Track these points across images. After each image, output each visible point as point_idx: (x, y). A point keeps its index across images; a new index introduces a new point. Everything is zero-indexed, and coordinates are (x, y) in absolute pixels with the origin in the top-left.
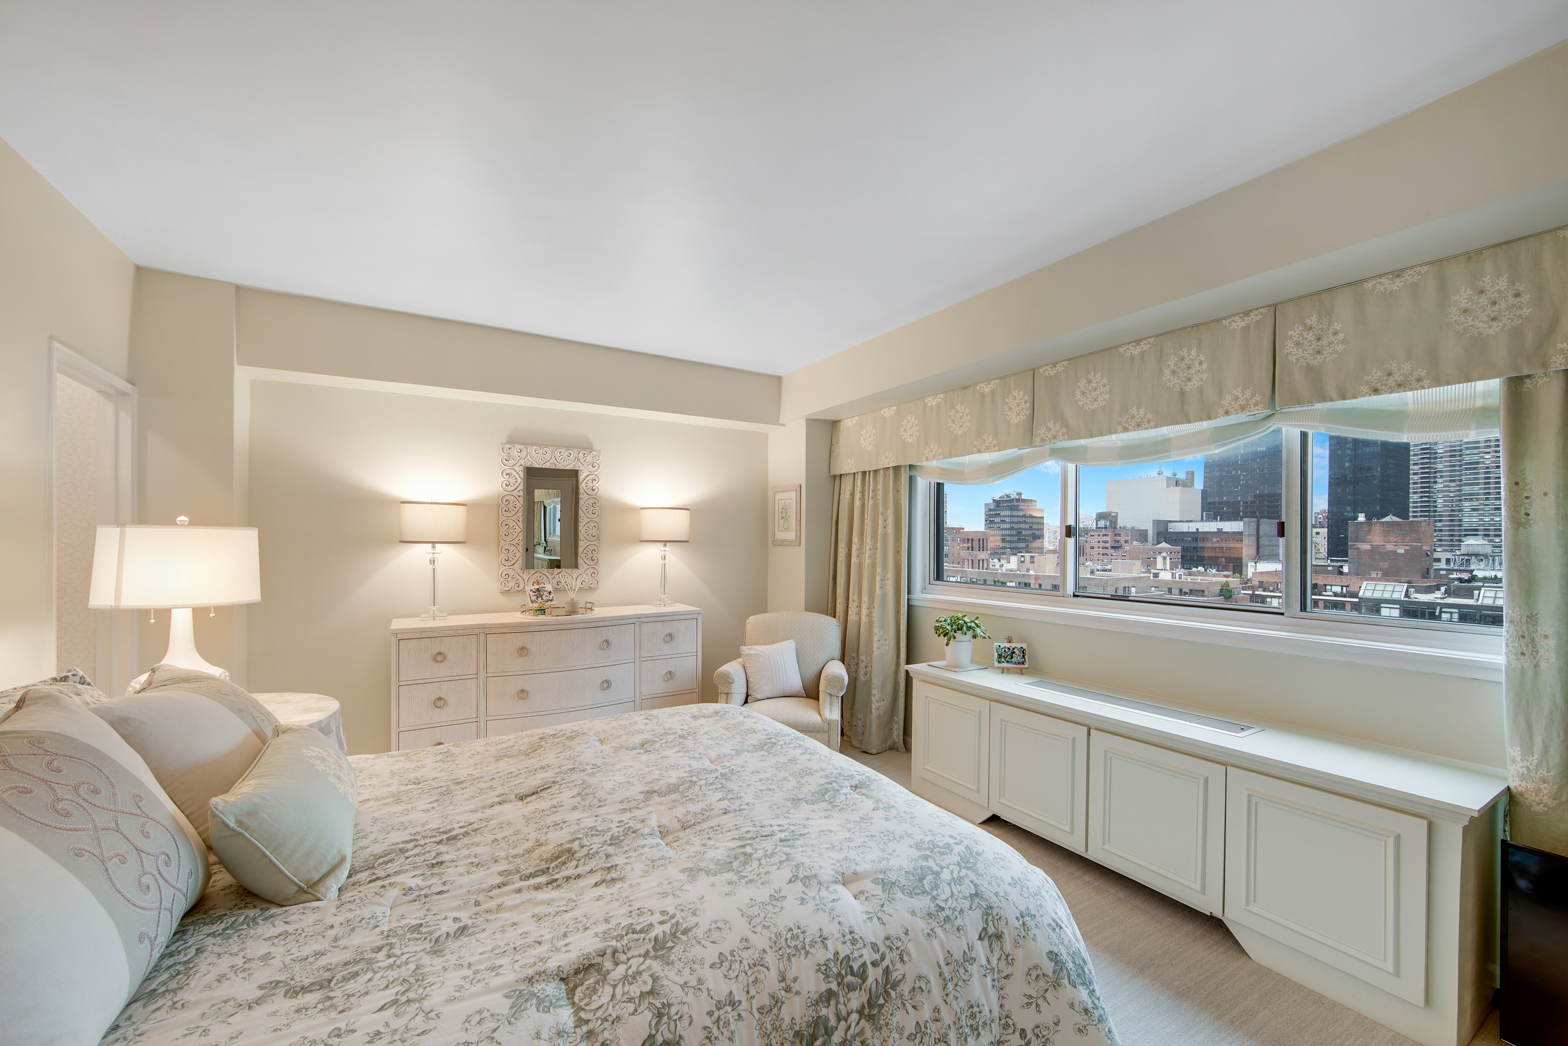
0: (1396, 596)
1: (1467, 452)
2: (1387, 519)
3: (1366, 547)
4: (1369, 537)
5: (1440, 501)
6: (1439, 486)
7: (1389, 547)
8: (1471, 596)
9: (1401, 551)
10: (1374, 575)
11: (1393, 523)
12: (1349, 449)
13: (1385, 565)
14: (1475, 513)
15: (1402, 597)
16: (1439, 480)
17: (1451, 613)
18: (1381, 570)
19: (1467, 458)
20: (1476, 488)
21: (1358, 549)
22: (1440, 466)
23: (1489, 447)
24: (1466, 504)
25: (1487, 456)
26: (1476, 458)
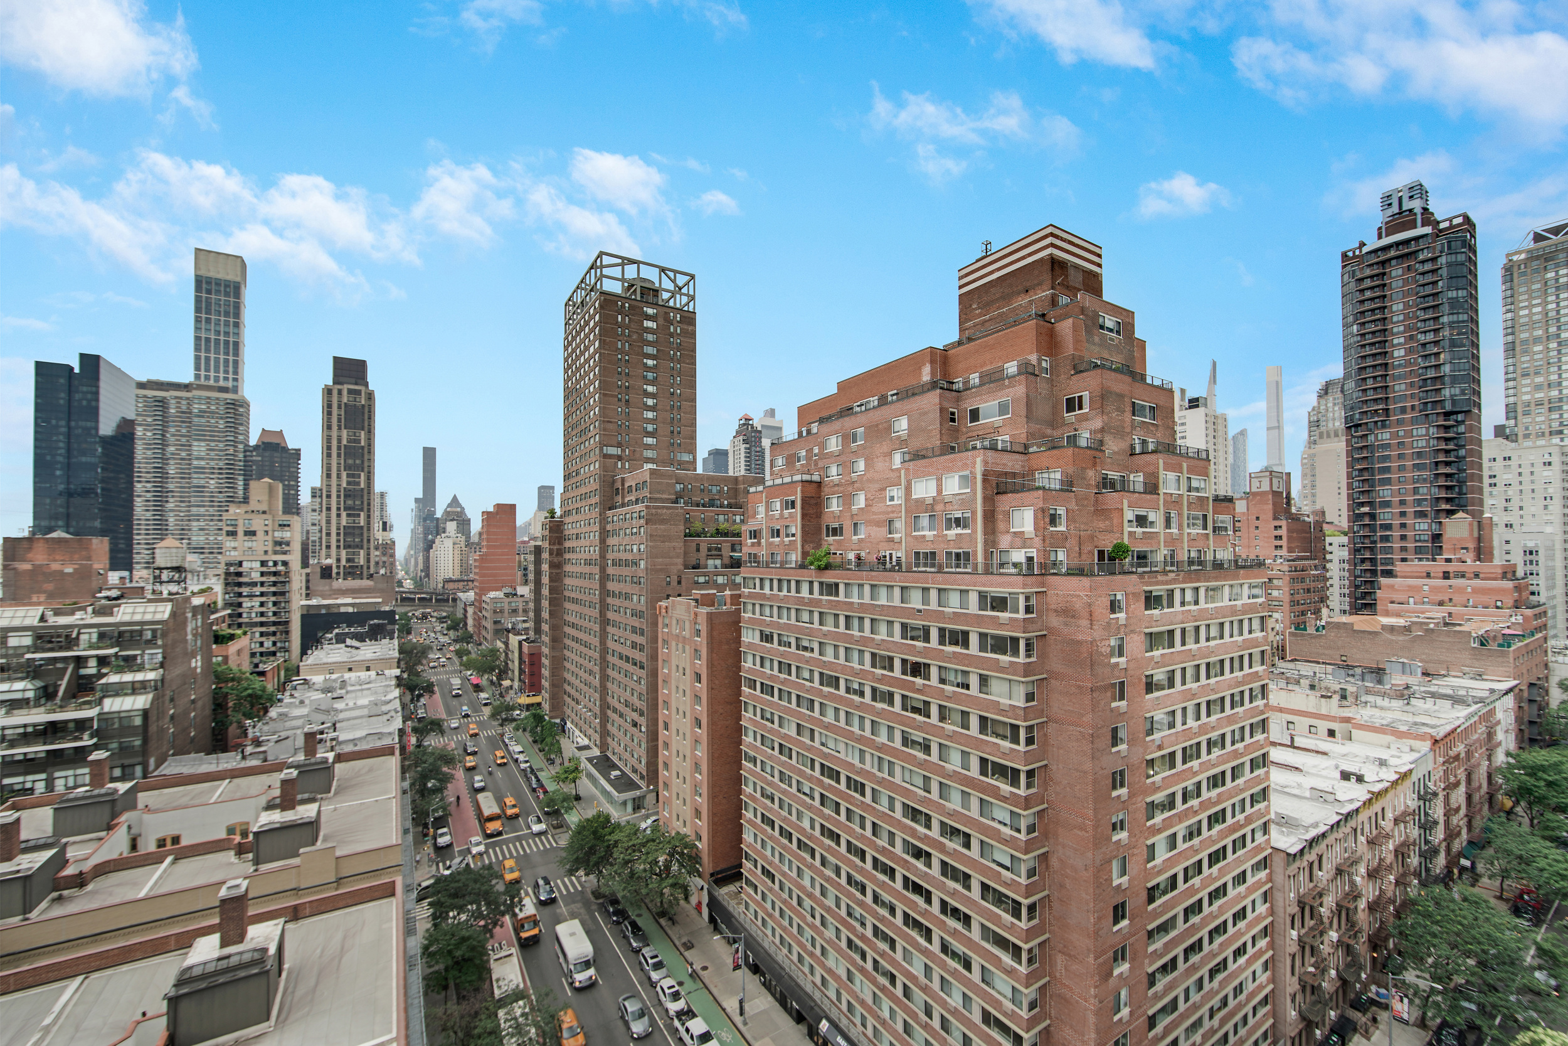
0: (28, 622)
1: (195, 476)
2: (54, 535)
3: (26, 566)
4: (30, 555)
5: (171, 520)
6: (170, 505)
7: (55, 566)
8: (111, 614)
9: (69, 570)
10: (35, 599)
11: (59, 540)
12: (60, 455)
13: (50, 587)
14: (202, 533)
15: (35, 622)
16: (171, 500)
17: (90, 633)
18: (45, 592)
19: (195, 481)
20: (202, 509)
21: (15, 569)
22: (171, 486)
23: (213, 473)
24: (195, 524)
25: (212, 482)
26: (202, 482)
